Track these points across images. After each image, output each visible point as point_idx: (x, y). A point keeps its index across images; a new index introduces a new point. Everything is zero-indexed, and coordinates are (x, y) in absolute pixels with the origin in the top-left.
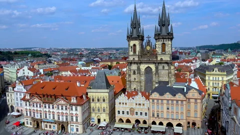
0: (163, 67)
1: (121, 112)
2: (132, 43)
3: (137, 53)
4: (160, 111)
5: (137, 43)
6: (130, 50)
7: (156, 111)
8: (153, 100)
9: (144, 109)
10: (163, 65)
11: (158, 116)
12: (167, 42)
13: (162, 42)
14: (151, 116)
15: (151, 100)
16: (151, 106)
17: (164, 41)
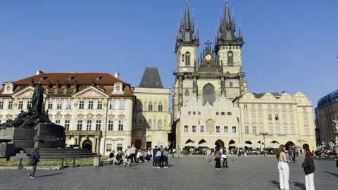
0: (231, 84)
1: (190, 129)
2: (184, 50)
3: (192, 64)
4: (258, 123)
5: (191, 49)
6: (181, 59)
7: (250, 122)
8: (246, 105)
9: (231, 122)
10: (230, 80)
11: (255, 131)
12: (235, 49)
13: (228, 50)
14: (244, 132)
15: (242, 106)
16: (242, 115)
17: (230, 48)
